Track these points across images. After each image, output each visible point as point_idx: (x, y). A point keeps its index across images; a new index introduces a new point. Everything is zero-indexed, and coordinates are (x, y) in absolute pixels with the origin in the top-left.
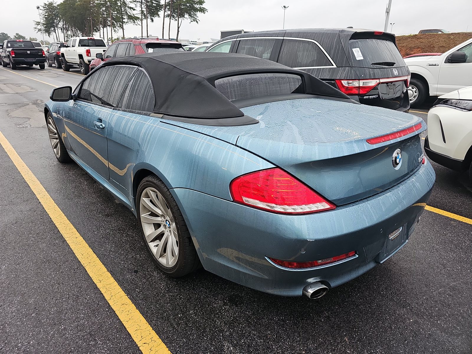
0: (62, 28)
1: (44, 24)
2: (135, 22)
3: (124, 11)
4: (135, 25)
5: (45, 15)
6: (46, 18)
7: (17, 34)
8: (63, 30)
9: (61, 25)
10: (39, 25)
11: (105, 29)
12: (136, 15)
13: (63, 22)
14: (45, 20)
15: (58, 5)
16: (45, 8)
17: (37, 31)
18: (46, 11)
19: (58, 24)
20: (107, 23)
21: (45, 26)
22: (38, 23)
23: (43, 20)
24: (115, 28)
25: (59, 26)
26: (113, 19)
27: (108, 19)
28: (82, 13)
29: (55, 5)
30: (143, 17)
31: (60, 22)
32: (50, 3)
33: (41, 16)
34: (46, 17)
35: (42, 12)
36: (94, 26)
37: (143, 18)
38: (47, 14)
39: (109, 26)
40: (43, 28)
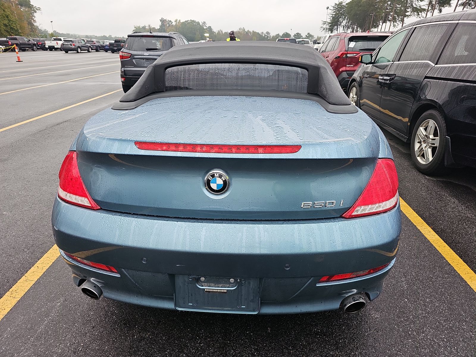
0: (345, 26)
1: (330, 23)
2: (419, 15)
3: (409, 4)
4: (418, 17)
5: (333, 15)
6: (333, 18)
7: (308, 34)
8: (345, 28)
9: (344, 23)
10: (325, 25)
11: (384, 24)
12: (422, 7)
13: (347, 20)
14: (332, 19)
15: (347, 4)
16: (334, 8)
17: (322, 30)
18: (335, 10)
19: (342, 22)
20: (389, 18)
21: (330, 25)
22: (325, 23)
23: (330, 19)
24: (395, 23)
25: (343, 24)
26: (396, 13)
27: (391, 13)
28: (366, 9)
29: (344, 4)
30: (430, 8)
31: (344, 20)
32: (340, 3)
33: (330, 16)
34: (334, 16)
35: (331, 12)
36: (374, 22)
37: (429, 10)
38: (334, 14)
39: (389, 21)
40: (328, 27)
